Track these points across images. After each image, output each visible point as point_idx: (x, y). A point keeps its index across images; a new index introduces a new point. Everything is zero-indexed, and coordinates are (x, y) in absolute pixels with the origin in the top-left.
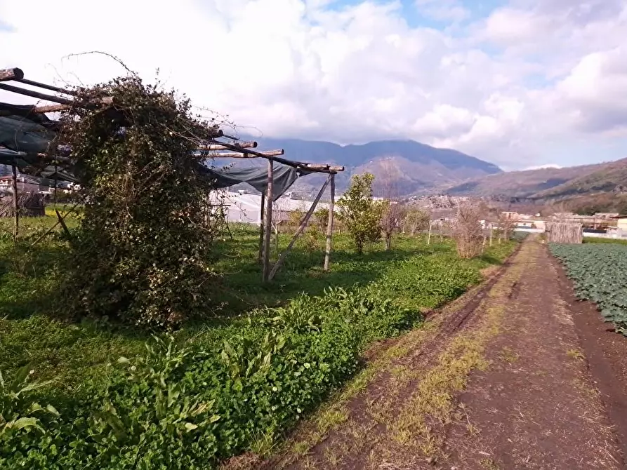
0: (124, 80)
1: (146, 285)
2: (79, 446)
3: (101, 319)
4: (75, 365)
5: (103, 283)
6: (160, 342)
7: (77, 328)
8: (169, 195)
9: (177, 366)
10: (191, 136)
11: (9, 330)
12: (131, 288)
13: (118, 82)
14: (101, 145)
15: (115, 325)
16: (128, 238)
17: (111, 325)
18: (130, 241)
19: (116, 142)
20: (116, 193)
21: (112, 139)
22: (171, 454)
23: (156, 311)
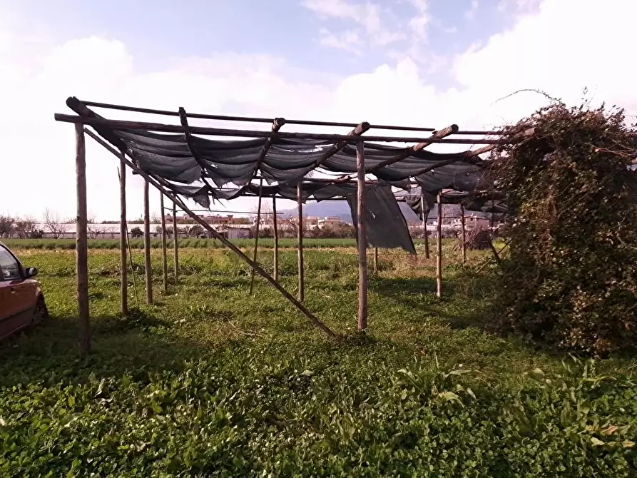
0: (546, 109)
1: (570, 307)
2: (489, 426)
3: (525, 335)
4: (498, 370)
5: (528, 303)
6: (577, 363)
7: (504, 342)
8: (596, 215)
9: (593, 387)
10: (622, 149)
11: (451, 334)
12: (555, 310)
13: (540, 113)
14: (526, 174)
15: (539, 344)
16: (551, 260)
17: (535, 344)
18: (553, 263)
19: (541, 169)
20: (539, 217)
21: (536, 167)
22: (571, 459)
23: (580, 335)
